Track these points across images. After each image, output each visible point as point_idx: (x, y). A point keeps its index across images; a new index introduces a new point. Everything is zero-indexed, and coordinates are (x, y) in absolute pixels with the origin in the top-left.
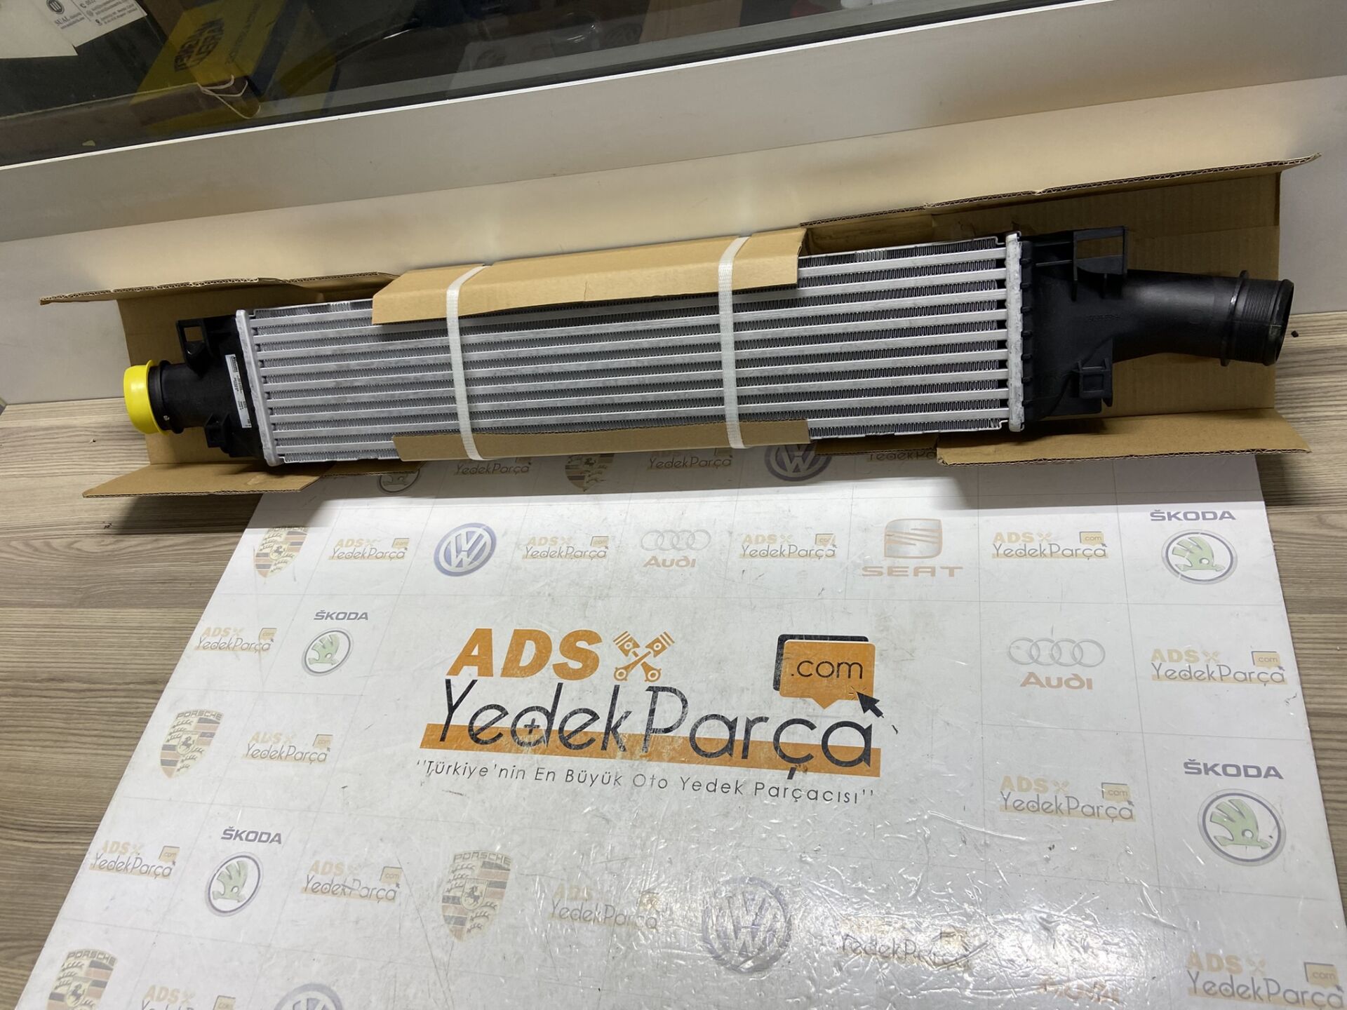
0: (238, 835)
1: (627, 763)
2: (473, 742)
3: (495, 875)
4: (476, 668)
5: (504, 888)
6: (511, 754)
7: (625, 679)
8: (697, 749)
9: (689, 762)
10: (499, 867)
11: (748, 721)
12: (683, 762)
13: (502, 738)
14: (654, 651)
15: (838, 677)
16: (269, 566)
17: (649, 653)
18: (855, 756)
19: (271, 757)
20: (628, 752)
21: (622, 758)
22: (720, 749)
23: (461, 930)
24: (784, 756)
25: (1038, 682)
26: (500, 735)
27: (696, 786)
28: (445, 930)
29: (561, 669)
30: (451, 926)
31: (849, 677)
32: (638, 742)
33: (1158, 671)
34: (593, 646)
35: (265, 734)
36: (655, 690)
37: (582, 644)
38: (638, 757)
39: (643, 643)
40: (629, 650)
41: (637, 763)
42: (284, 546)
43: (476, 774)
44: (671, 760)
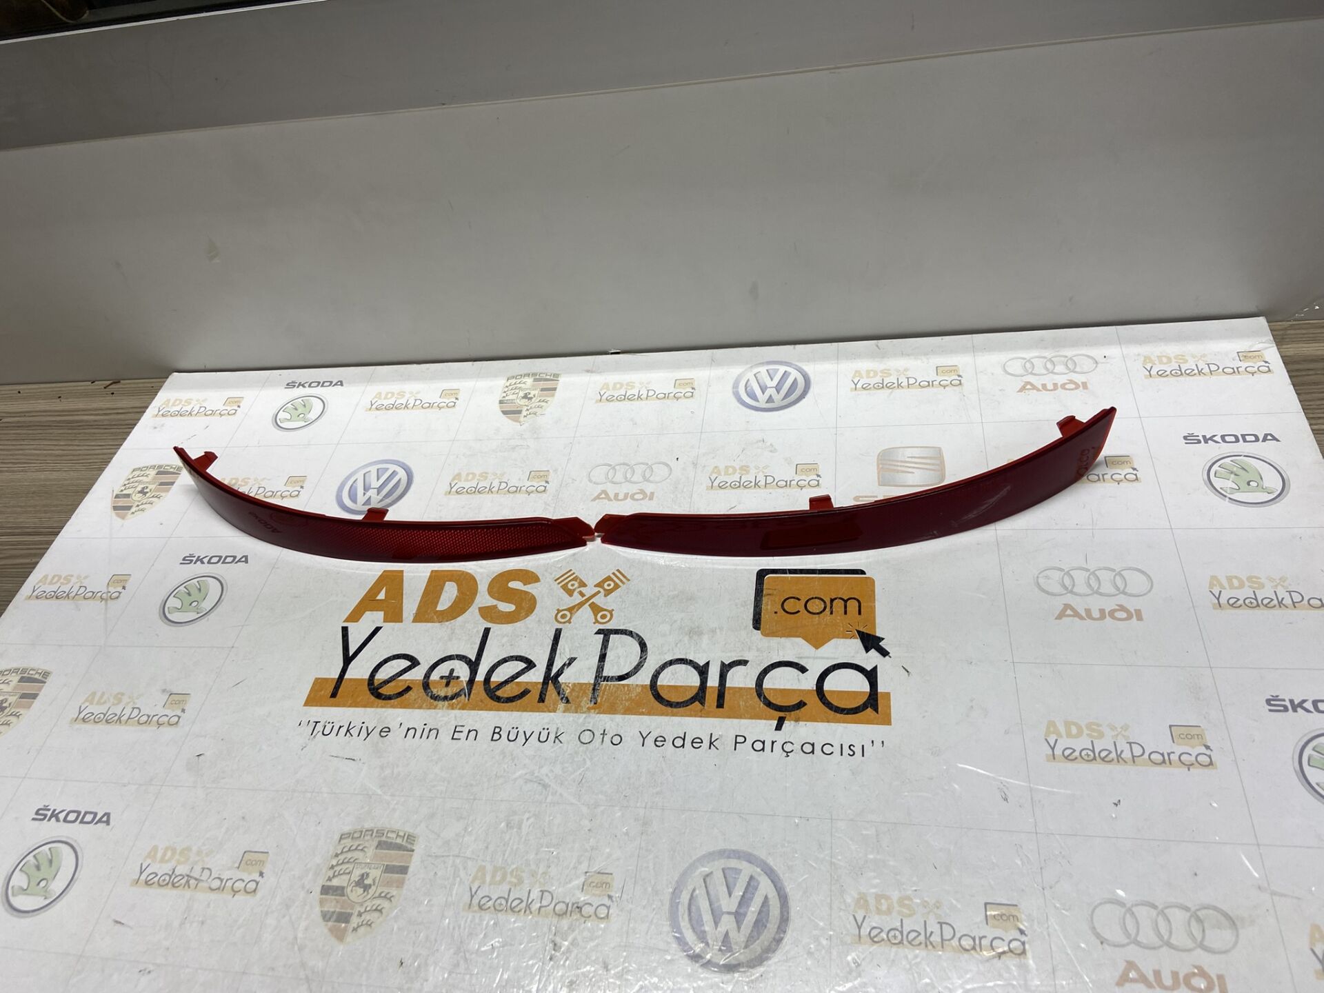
0: (55, 815)
1: (571, 717)
2: (373, 698)
3: (395, 858)
4: (381, 614)
5: (406, 873)
6: (422, 710)
7: (569, 621)
8: (660, 699)
9: (649, 714)
10: (399, 847)
11: (723, 664)
12: (642, 714)
13: (410, 692)
14: (605, 590)
15: (831, 613)
16: (129, 508)
17: (599, 592)
18: (859, 702)
19: (107, 721)
20: (572, 706)
21: (564, 712)
22: (689, 697)
23: (345, 929)
24: (769, 704)
25: (1076, 614)
26: (408, 689)
27: (659, 741)
28: (322, 929)
29: (486, 613)
30: (330, 924)
31: (846, 613)
32: (585, 692)
33: (1218, 599)
34: (529, 586)
35: (103, 694)
36: (606, 634)
37: (515, 585)
38: (585, 709)
39: (591, 581)
40: (574, 590)
41: (584, 715)
42: (151, 487)
43: (375, 734)
44: (628, 711)
